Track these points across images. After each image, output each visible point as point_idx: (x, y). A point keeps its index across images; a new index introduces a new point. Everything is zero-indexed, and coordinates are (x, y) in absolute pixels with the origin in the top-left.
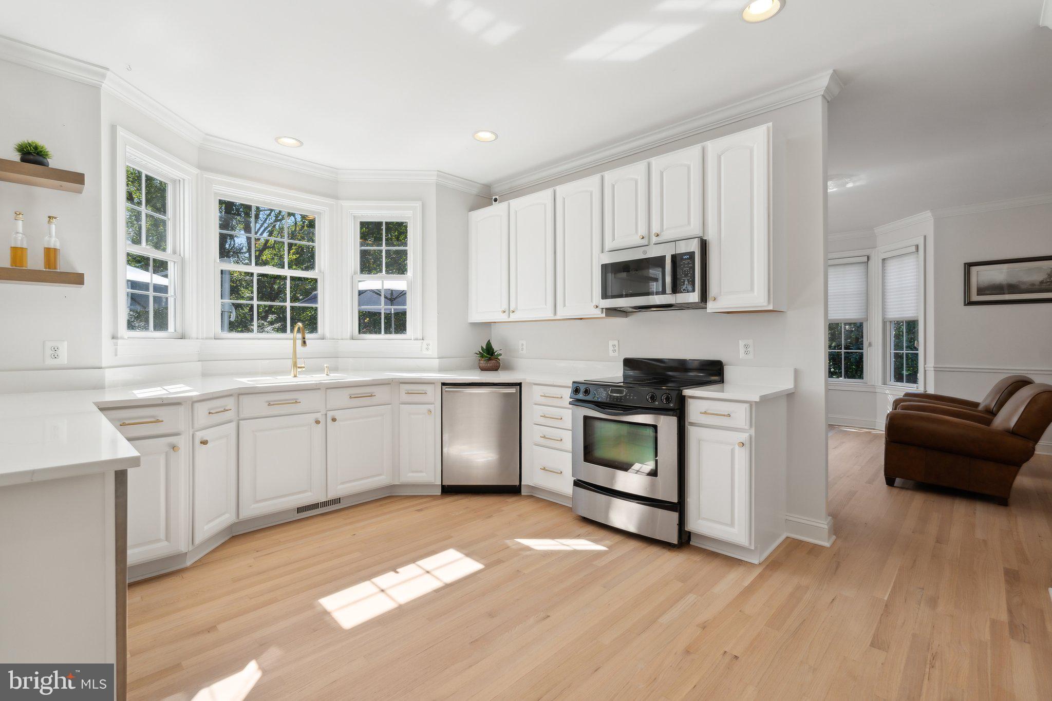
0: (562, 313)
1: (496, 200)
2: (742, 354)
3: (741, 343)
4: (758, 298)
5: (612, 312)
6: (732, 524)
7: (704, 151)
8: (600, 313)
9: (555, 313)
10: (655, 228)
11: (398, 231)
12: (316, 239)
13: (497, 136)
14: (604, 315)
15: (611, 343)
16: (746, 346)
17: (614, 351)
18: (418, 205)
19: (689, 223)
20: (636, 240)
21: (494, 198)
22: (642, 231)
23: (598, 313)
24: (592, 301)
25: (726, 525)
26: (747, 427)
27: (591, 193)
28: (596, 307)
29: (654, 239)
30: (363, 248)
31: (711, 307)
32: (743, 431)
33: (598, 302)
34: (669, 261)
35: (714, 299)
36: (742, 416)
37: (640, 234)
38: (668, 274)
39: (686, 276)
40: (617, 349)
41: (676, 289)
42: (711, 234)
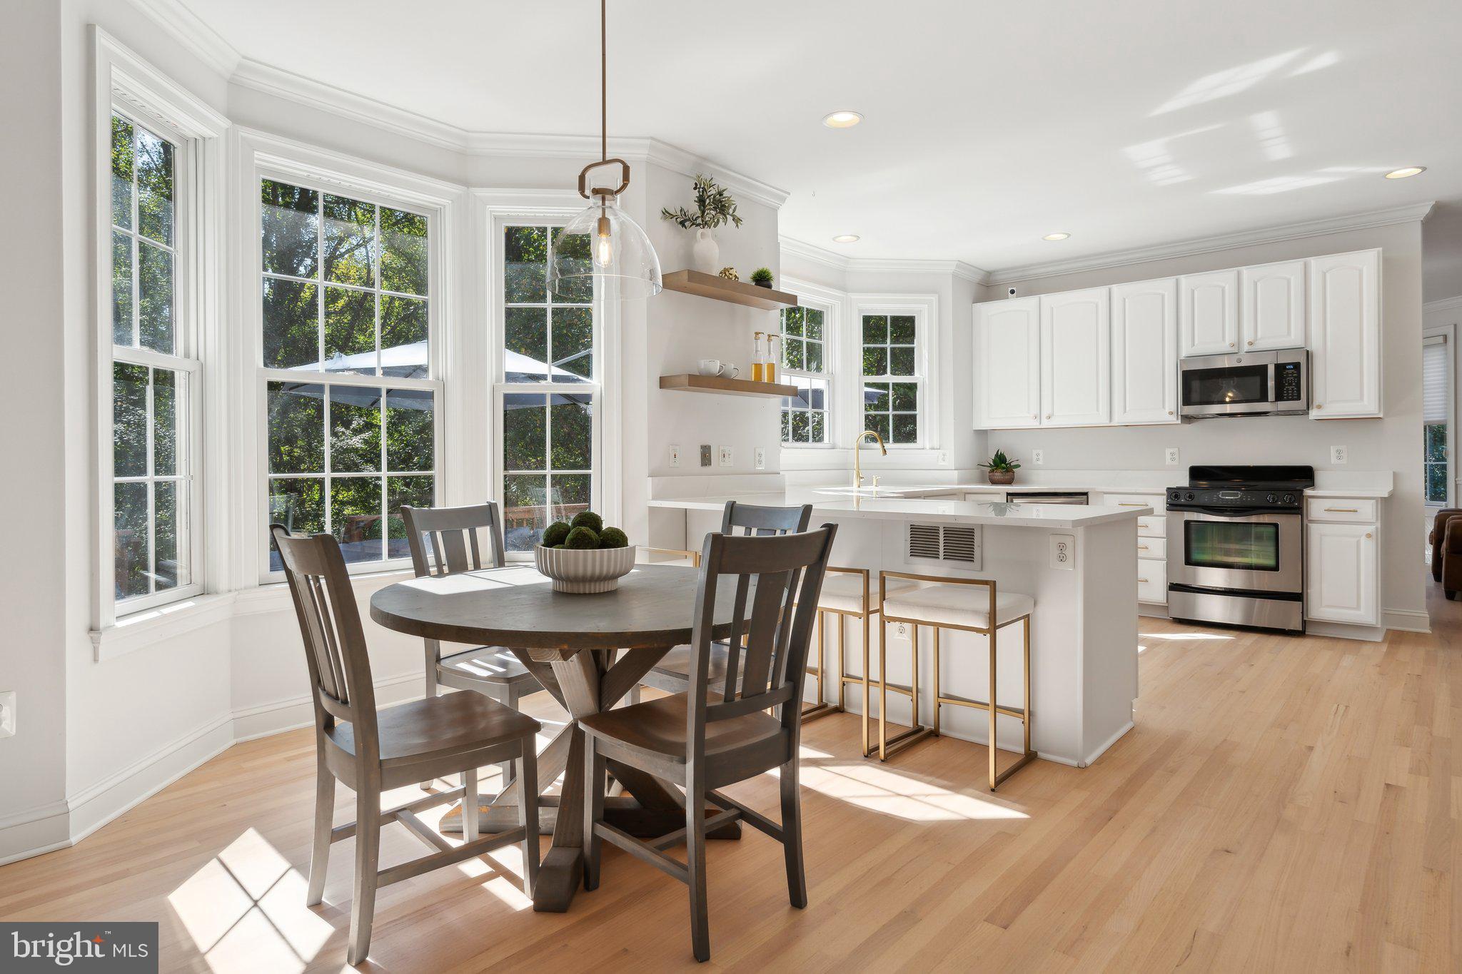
0: (1118, 419)
1: (1012, 292)
2: (1334, 460)
3: (1333, 450)
4: (1369, 405)
5: (1187, 419)
6: (1358, 607)
7: (1306, 266)
8: (1175, 419)
9: (1111, 421)
10: (1247, 336)
11: (905, 327)
12: (824, 336)
13: (1069, 235)
14: (1179, 422)
15: (1168, 451)
16: (1339, 452)
17: (1173, 459)
18: (934, 298)
19: (1289, 333)
20: (1225, 347)
21: (1010, 289)
22: (1230, 338)
23: (1174, 419)
24: (1164, 407)
25: (1354, 609)
26: (1374, 520)
27: (1163, 296)
28: (1171, 413)
29: (1246, 348)
30: (866, 345)
31: (1314, 414)
32: (1370, 523)
33: (1173, 409)
34: (1271, 371)
35: (1319, 407)
36: (1368, 511)
37: (1228, 342)
38: (1271, 383)
39: (1290, 384)
40: (1176, 456)
41: (1279, 397)
42: (1315, 346)
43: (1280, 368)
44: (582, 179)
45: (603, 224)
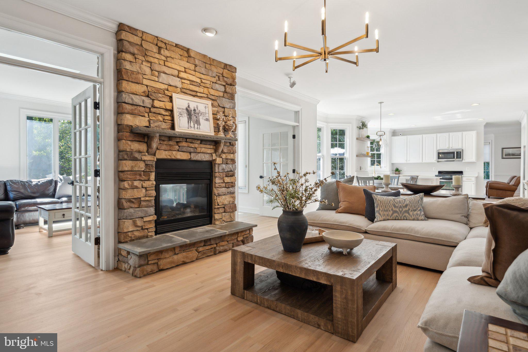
0: (424, 161)
1: (401, 135)
2: (466, 170)
3: (466, 168)
4: (473, 159)
5: (438, 162)
7: (462, 133)
9: (422, 162)
10: (451, 146)
14: (437, 162)
15: (433, 168)
16: (468, 168)
17: (434, 170)
19: (459, 146)
23: (435, 162)
24: (433, 159)
27: (434, 137)
28: (435, 160)
29: (450, 148)
30: (371, 145)
31: (463, 161)
32: (474, 181)
33: (436, 160)
34: (455, 153)
35: (464, 160)
36: (474, 179)
37: (447, 147)
38: (455, 155)
39: (459, 156)
40: (435, 169)
41: (457, 158)
42: (464, 149)
43: (457, 152)
44: (377, 133)
45: (381, 139)
